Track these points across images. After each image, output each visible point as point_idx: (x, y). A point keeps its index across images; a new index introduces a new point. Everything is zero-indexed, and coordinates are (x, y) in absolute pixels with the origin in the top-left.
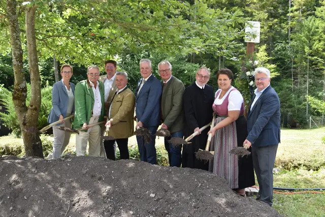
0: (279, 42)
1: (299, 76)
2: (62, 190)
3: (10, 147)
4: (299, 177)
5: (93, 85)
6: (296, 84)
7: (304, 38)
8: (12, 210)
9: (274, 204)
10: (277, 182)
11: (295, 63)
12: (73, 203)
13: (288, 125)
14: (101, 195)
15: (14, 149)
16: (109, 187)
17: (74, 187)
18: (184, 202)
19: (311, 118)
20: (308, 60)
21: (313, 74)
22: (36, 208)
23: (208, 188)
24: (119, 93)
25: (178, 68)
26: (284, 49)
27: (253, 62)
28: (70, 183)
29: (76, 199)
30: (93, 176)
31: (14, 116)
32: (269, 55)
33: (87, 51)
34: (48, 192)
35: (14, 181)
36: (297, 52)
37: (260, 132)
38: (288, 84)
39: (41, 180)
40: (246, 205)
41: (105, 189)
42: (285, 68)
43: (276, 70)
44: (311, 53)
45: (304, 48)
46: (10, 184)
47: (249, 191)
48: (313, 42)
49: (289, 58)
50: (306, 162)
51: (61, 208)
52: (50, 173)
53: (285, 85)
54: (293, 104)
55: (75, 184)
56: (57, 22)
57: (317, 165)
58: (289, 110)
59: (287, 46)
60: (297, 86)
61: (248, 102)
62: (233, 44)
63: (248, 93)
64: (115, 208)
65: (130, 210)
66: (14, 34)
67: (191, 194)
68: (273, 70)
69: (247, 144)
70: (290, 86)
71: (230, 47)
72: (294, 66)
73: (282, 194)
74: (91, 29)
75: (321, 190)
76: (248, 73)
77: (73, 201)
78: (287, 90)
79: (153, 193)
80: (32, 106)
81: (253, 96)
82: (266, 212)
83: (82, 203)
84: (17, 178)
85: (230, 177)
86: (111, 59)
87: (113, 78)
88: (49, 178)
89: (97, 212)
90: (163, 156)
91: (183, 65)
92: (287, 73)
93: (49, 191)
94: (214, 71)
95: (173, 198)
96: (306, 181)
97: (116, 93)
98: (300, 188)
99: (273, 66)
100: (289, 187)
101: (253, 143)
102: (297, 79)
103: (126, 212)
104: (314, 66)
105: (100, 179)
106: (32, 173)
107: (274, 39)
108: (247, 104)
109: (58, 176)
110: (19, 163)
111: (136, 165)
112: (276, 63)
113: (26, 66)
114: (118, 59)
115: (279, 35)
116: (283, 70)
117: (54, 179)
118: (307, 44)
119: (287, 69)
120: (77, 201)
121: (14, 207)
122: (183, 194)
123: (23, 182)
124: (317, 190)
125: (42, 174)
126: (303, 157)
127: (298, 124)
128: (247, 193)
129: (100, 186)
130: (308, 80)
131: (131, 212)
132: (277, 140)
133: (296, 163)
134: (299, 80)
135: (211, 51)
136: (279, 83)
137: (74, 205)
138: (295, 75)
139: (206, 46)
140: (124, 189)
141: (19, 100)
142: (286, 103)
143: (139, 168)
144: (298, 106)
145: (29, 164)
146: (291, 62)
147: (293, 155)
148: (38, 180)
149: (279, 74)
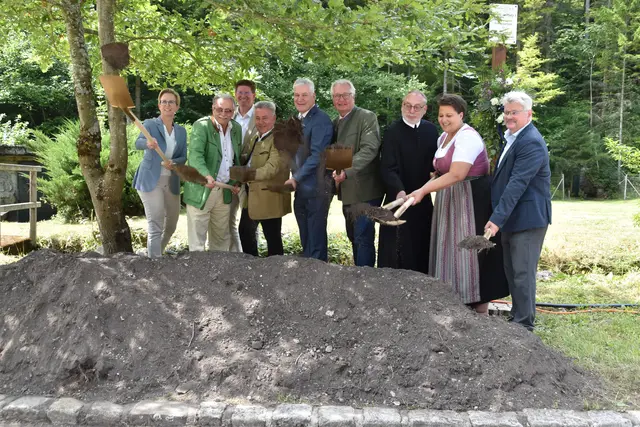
0: (566, 27)
1: (604, 95)
2: (179, 305)
3: (60, 239)
4: (586, 287)
5: (221, 129)
6: (598, 110)
7: (616, 18)
8: (103, 337)
9: (537, 329)
10: (547, 295)
11: (596, 69)
12: (199, 326)
13: (581, 193)
14: (244, 314)
15: (68, 244)
16: (256, 301)
17: (198, 301)
18: (383, 324)
19: (626, 177)
20: (624, 63)
21: (634, 90)
22: (141, 335)
23: (423, 301)
24: (263, 139)
25: (364, 83)
26: (575, 40)
27: (504, 80)
28: (191, 295)
29: (203, 320)
30: (228, 284)
31: (61, 184)
32: (544, 54)
33: (200, 63)
34: (156, 310)
35: (102, 292)
36: (602, 47)
37: (514, 206)
38: (582, 111)
39: (143, 290)
40: (486, 327)
41: (251, 304)
42: (576, 79)
43: (559, 84)
44: (632, 47)
45: (616, 37)
46: (97, 297)
47: (495, 309)
48: (636, 24)
49: (584, 58)
50: (605, 261)
51: (180, 336)
52: (157, 279)
53: (576, 113)
54: (591, 152)
55: (199, 297)
56: (142, 9)
57: (624, 265)
58: (582, 162)
59: (582, 34)
60: (600, 114)
61: (493, 152)
62: (467, 48)
63: (495, 137)
64: (269, 335)
65: (294, 337)
66: (76, 39)
67: (395, 310)
68: (551, 84)
69: (491, 230)
70: (586, 114)
71: (461, 55)
72: (596, 74)
73: (553, 315)
74: (208, 25)
75: (623, 306)
76: (494, 101)
77: (199, 323)
78: (580, 123)
79: (331, 310)
80: (112, 166)
81: (502, 143)
82: (519, 337)
83: (214, 327)
84: (105, 288)
85: (465, 285)
86: (245, 78)
87: (250, 113)
88: (156, 287)
89: (240, 341)
90: (342, 251)
91: (373, 78)
92: (581, 89)
93: (159, 307)
94: (434, 87)
95: (365, 317)
96: (599, 293)
97: (257, 140)
98: (586, 305)
99: (551, 76)
100: (567, 303)
101: (501, 226)
102: (600, 100)
103: (288, 341)
104: (635, 74)
105: (240, 288)
106: (128, 278)
107: (555, 20)
108: (492, 157)
109: (171, 283)
110: (105, 263)
111: (300, 264)
112: (558, 68)
113: (66, 86)
114: (255, 75)
115: (567, 11)
116: (573, 82)
117: (164, 289)
118: (621, 29)
119: (581, 81)
120: (206, 323)
121: (105, 333)
122: (381, 311)
123: (115, 294)
124: (616, 307)
125: (145, 280)
126: (600, 252)
127: (600, 191)
128: (491, 312)
129: (242, 300)
130: (623, 102)
131: (296, 341)
132: (544, 220)
133: (585, 263)
134: (604, 103)
135: (426, 61)
136: (564, 110)
137: (201, 330)
138: (598, 92)
139: (418, 52)
140: (281, 304)
141: (89, 155)
142: (578, 149)
143: (306, 269)
144: (602, 155)
145: (121, 264)
146: (590, 66)
147: (580, 248)
148: (140, 291)
149: (562, 93)
